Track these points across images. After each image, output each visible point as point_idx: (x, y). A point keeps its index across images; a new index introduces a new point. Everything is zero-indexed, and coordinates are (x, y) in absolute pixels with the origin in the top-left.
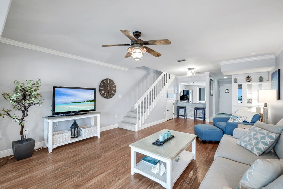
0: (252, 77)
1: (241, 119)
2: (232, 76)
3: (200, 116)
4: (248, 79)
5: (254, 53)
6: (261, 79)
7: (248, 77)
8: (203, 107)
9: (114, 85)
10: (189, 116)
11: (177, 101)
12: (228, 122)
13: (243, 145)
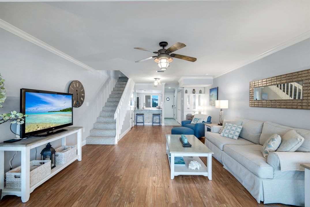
0: (196, 90)
1: (201, 120)
2: (184, 88)
3: (156, 121)
4: (194, 91)
5: (207, 74)
6: (200, 92)
7: (194, 90)
8: (159, 113)
9: (82, 90)
10: (147, 123)
11: (136, 109)
12: (191, 123)
13: (226, 135)
